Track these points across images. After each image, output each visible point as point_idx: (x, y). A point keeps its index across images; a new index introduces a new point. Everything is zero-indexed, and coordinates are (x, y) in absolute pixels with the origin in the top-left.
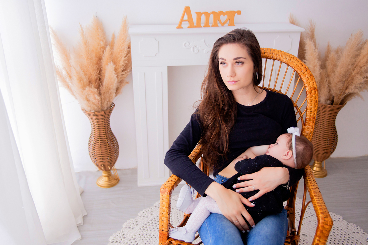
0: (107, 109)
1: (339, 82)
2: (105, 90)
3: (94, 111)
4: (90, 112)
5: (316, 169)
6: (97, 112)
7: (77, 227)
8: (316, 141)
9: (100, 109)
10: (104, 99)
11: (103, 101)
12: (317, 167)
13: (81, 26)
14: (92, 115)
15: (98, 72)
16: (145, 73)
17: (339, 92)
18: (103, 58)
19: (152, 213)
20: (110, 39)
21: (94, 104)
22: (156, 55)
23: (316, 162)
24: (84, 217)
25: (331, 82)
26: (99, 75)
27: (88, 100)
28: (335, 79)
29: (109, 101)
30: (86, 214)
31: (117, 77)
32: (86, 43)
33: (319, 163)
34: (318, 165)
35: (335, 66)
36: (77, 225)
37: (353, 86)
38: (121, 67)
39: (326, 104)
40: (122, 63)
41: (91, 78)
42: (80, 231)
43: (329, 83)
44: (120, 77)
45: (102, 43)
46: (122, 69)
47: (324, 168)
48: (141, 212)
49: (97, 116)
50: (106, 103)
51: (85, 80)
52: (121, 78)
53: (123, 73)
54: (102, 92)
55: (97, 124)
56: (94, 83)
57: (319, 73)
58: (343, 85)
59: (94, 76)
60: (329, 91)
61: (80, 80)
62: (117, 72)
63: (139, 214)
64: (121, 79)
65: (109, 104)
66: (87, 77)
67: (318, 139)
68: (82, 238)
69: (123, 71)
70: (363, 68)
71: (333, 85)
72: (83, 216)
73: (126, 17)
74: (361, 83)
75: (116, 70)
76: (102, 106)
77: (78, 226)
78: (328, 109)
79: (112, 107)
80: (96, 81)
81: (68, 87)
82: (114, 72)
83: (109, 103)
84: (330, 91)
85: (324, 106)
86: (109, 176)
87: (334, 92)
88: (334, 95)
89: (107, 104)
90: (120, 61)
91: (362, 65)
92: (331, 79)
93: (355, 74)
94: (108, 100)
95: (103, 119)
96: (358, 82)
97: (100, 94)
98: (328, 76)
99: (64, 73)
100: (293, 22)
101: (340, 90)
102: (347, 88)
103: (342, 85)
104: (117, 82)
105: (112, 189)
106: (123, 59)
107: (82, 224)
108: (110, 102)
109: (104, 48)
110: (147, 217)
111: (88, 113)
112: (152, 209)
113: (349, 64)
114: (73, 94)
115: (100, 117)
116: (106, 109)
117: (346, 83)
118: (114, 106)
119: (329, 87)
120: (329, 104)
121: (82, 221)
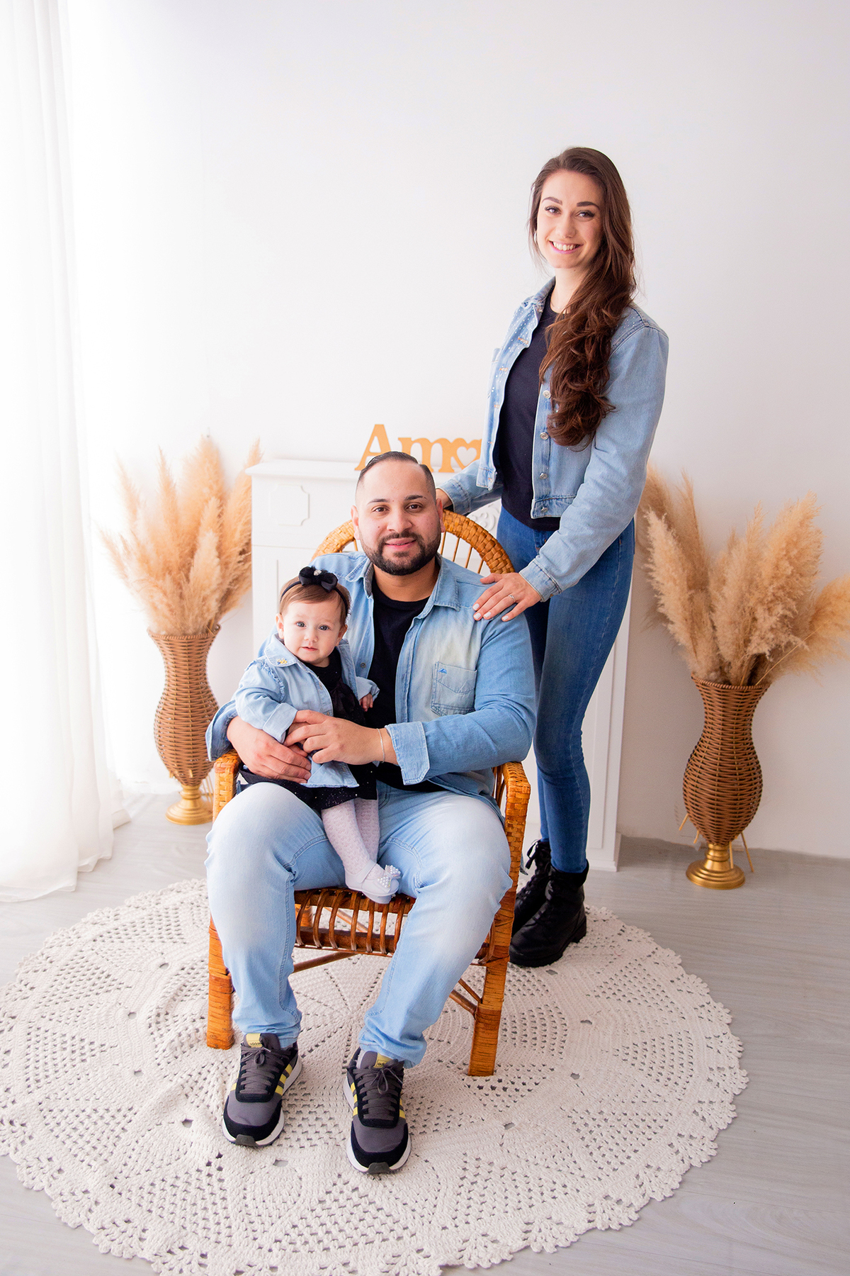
0: (195, 634)
1: (731, 623)
2: (192, 589)
3: (164, 633)
4: (159, 633)
5: (713, 866)
6: (172, 635)
7: (76, 873)
9: (178, 629)
10: (189, 610)
11: (187, 612)
12: (713, 861)
13: (161, 451)
14: (163, 642)
15: (188, 550)
16: (278, 561)
18: (202, 521)
21: (166, 617)
22: (302, 524)
23: (711, 846)
24: (100, 862)
25: (717, 624)
26: (187, 559)
27: (155, 608)
28: (723, 616)
29: (202, 614)
30: (107, 854)
31: (225, 565)
33: (717, 848)
34: (717, 855)
36: (79, 868)
38: (236, 545)
39: (710, 680)
41: (170, 562)
42: (78, 879)
43: (714, 627)
44: (231, 566)
46: (239, 549)
49: (171, 646)
52: (235, 570)
53: (242, 558)
54: (186, 593)
55: (174, 665)
56: (173, 574)
57: (686, 597)
58: (741, 634)
59: (176, 557)
60: (715, 647)
61: (144, 560)
62: (227, 554)
64: (238, 573)
65: (203, 622)
66: (161, 557)
68: (77, 889)
69: (241, 553)
70: (769, 589)
71: (719, 633)
72: (101, 857)
73: (259, 441)
74: (772, 629)
75: (220, 550)
76: (183, 624)
77: (78, 872)
78: (715, 695)
79: (210, 630)
80: (177, 570)
82: (215, 553)
83: (200, 619)
84: (718, 648)
85: (705, 685)
86: (195, 797)
87: (727, 652)
88: (727, 658)
89: (196, 622)
90: (235, 530)
91: (767, 583)
92: (714, 617)
93: (755, 605)
94: (197, 612)
95: (185, 655)
97: (181, 596)
98: (711, 609)
101: (736, 644)
102: (747, 642)
105: (193, 828)
107: (91, 870)
108: (203, 618)
109: (207, 501)
111: (155, 637)
115: (179, 650)
116: (190, 631)
117: (743, 626)
118: (218, 630)
119: (715, 638)
120: (715, 681)
121: (93, 866)
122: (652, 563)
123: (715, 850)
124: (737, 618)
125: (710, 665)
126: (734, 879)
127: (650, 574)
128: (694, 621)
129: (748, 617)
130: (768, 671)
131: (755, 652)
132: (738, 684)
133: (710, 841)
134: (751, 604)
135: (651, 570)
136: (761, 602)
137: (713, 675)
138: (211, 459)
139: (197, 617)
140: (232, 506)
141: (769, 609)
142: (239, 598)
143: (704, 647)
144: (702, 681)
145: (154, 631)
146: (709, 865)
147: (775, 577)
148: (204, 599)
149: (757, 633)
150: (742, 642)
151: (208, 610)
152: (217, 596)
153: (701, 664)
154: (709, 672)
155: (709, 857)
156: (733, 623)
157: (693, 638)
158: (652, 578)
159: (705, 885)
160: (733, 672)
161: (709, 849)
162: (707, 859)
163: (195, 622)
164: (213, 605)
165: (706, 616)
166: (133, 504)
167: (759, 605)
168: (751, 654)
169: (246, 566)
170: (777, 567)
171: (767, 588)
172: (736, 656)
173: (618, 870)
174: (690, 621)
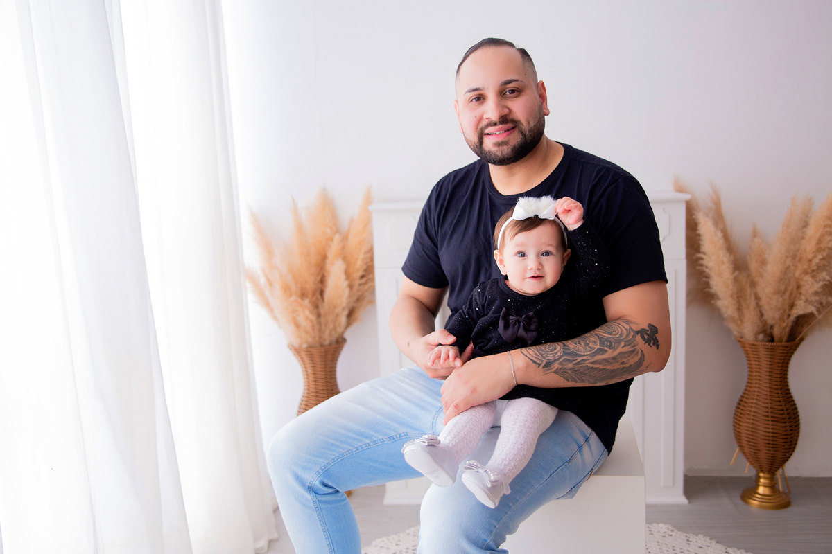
0: (330, 345)
1: (774, 293)
2: (327, 308)
3: (305, 346)
4: (300, 347)
5: (764, 491)
6: (311, 347)
8: (749, 423)
9: (317, 342)
10: (325, 326)
11: (323, 327)
12: (765, 486)
13: (293, 200)
14: (303, 354)
15: (319, 278)
16: (397, 279)
17: (777, 315)
19: (398, 543)
20: (345, 226)
21: (308, 333)
23: (761, 475)
24: (271, 542)
25: (760, 296)
26: (320, 285)
27: (297, 326)
28: (766, 288)
29: (335, 329)
30: (275, 536)
31: (351, 286)
32: (300, 228)
33: (767, 476)
34: (767, 481)
35: (763, 262)
36: (256, 550)
37: (801, 300)
39: (758, 341)
40: (359, 264)
41: (306, 288)
43: (757, 298)
44: (356, 287)
45: (328, 231)
46: (361, 273)
47: (781, 490)
48: (379, 541)
49: (311, 356)
50: (327, 332)
51: (294, 288)
52: (359, 290)
53: (363, 281)
54: (322, 311)
55: (312, 372)
56: (310, 296)
57: (732, 277)
58: (784, 300)
59: (311, 284)
60: (759, 314)
61: (286, 289)
62: (352, 279)
63: (374, 543)
64: (360, 293)
65: (335, 336)
66: (298, 284)
67: (752, 417)
69: (362, 277)
70: (813, 261)
71: (763, 302)
72: (271, 538)
73: (371, 187)
74: (816, 293)
75: (348, 274)
76: (320, 338)
78: (763, 353)
79: (340, 342)
80: (314, 293)
81: (267, 305)
82: (343, 277)
83: (333, 333)
84: (762, 315)
85: (753, 345)
87: (771, 315)
88: (770, 322)
90: (357, 259)
91: (810, 256)
92: (759, 290)
93: (800, 275)
94: (331, 326)
95: (322, 363)
96: (811, 291)
97: (319, 316)
98: (753, 284)
99: (262, 280)
100: (680, 190)
101: (780, 309)
102: (792, 306)
103: (781, 299)
104: (350, 296)
106: (361, 256)
107: (265, 551)
108: (335, 332)
109: (332, 239)
110: (387, 548)
111: (297, 351)
112: (399, 536)
113: (786, 257)
114: (275, 318)
115: (317, 359)
116: (327, 342)
117: (787, 294)
118: (344, 342)
119: (758, 306)
120: (762, 341)
121: (266, 546)
122: (704, 253)
123: (765, 478)
124: (783, 288)
125: (756, 329)
126: (781, 500)
127: (701, 262)
128: (739, 297)
129: (793, 286)
130: (805, 330)
131: (801, 312)
132: (781, 341)
133: (762, 471)
134: (797, 275)
135: (702, 259)
136: (805, 272)
137: (761, 337)
138: (327, 206)
139: (331, 331)
140: (353, 240)
141: (813, 277)
142: (361, 314)
143: (750, 317)
144: (752, 343)
145: (296, 345)
146: (761, 490)
147: (819, 250)
148: (337, 315)
149: (803, 298)
150: (787, 307)
151: (340, 325)
152: (346, 312)
153: (749, 330)
154: (756, 335)
155: (760, 484)
156: (777, 292)
157: (739, 309)
158: (702, 265)
159: (761, 507)
160: (776, 332)
161: (759, 477)
162: (757, 486)
163: (330, 335)
164: (343, 319)
165: (749, 291)
166: (267, 247)
167: (803, 275)
168: (795, 315)
169: (366, 287)
170: (819, 241)
171: (810, 261)
172: (781, 319)
173: (690, 503)
174: (735, 296)
